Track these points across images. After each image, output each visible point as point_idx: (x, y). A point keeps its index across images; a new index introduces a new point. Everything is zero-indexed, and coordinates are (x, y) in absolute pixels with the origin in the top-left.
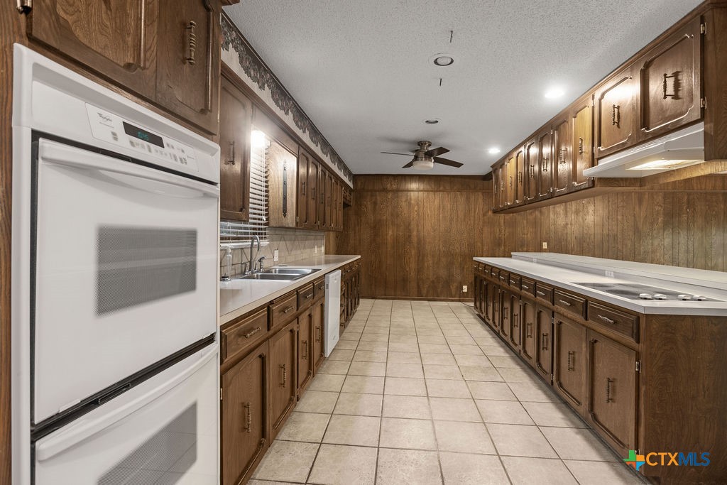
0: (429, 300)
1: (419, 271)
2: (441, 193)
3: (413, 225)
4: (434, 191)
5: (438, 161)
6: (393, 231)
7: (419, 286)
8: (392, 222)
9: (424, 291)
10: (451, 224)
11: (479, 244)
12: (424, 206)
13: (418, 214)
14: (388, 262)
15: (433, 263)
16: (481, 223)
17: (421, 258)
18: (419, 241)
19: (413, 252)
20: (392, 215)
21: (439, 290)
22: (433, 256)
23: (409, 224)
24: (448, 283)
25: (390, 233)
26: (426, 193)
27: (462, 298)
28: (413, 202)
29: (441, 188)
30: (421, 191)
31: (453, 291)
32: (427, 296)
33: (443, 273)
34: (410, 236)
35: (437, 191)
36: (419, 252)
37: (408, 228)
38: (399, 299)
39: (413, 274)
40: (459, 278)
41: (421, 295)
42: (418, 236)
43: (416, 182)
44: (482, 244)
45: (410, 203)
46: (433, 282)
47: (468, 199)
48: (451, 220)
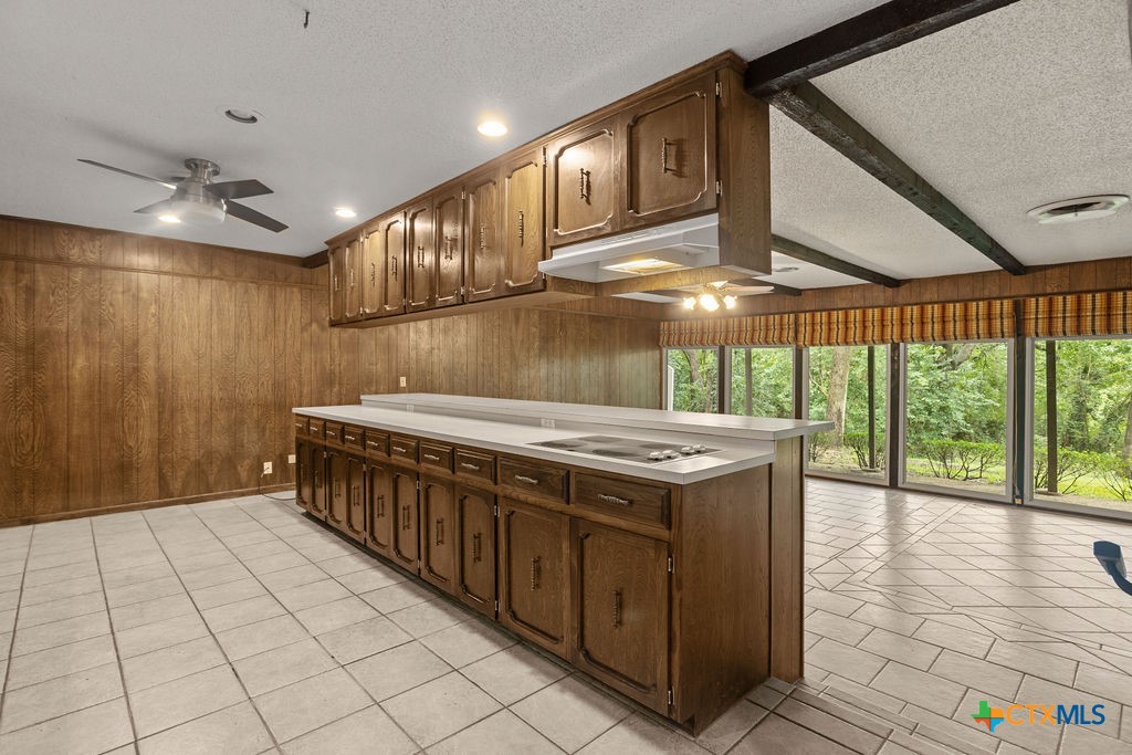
0: (187, 502)
1: (162, 443)
2: (214, 281)
3: (146, 346)
4: (199, 277)
5: (236, 211)
6: (88, 359)
7: (161, 477)
8: (86, 337)
9: (176, 485)
10: (237, 344)
11: (294, 383)
12: (174, 306)
13: (159, 322)
14: (75, 432)
15: (198, 424)
16: (298, 345)
17: (166, 415)
18: (161, 381)
19: (147, 405)
20: (85, 321)
21: (212, 479)
22: (197, 410)
23: (136, 343)
24: (231, 462)
25: (80, 362)
26: (178, 280)
27: (262, 486)
28: (144, 295)
29: (216, 272)
30: (166, 273)
31: (244, 475)
32: (183, 493)
33: (220, 442)
34: (137, 370)
35: (204, 277)
36: (161, 404)
37: (132, 349)
38: (109, 511)
39: (146, 452)
40: (254, 449)
41: (166, 495)
42: (157, 370)
43: (152, 252)
44: (300, 383)
45: (137, 298)
46: (198, 463)
47: (272, 298)
48: (238, 336)
